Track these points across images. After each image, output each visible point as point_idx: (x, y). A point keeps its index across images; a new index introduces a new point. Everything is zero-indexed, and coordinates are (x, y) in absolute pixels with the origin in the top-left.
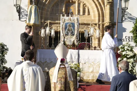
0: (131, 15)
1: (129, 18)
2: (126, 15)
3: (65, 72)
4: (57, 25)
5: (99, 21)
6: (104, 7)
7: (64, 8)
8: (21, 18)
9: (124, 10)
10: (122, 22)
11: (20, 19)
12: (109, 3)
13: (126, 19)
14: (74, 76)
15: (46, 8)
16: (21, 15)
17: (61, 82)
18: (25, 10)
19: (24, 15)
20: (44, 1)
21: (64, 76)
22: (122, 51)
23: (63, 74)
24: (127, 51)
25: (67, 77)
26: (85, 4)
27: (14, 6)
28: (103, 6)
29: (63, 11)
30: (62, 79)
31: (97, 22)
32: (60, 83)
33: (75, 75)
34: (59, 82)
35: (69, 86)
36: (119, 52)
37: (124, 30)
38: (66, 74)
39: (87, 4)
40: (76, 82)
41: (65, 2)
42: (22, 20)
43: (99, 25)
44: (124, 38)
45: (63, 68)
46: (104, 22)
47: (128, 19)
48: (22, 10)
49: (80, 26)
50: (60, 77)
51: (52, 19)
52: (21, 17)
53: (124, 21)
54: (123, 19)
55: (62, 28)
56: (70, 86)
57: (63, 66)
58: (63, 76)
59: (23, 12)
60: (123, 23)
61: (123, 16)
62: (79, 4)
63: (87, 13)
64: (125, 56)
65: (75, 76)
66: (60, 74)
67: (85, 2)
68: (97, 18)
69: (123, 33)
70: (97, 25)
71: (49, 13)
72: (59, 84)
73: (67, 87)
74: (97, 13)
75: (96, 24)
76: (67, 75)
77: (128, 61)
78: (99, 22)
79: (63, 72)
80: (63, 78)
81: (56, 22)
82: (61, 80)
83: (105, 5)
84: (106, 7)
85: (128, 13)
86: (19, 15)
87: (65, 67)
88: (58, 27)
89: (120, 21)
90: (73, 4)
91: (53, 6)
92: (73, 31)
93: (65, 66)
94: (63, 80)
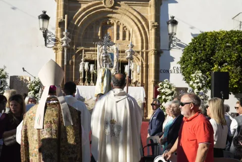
0: (180, 41)
1: (178, 44)
2: (174, 40)
3: (57, 113)
4: (92, 53)
5: (142, 48)
6: (149, 30)
7: (99, 32)
8: (48, 44)
9: (171, 36)
10: (169, 50)
11: (46, 44)
12: (154, 26)
13: (174, 46)
14: (75, 118)
15: (78, 31)
16: (47, 40)
17: (51, 129)
18: (53, 34)
19: (50, 40)
20: (75, 23)
21: (56, 119)
22: (161, 89)
23: (55, 115)
24: (166, 89)
25: (62, 122)
26: (125, 27)
27: (41, 29)
28: (147, 30)
29: (99, 34)
30: (53, 125)
31: (140, 49)
32: (49, 132)
33: (78, 117)
34: (46, 130)
35: (66, 137)
36: (158, 89)
37: (172, 59)
38: (59, 115)
39: (128, 27)
40: (78, 130)
41: (101, 23)
42: (48, 46)
43: (142, 53)
44: (171, 68)
45: (55, 104)
46: (148, 49)
47: (177, 46)
48: (48, 34)
49: (120, 54)
50: (49, 121)
51: (85, 45)
52: (47, 42)
53: (172, 48)
54: (171, 46)
55: (99, 59)
56: (68, 137)
57: (55, 102)
58: (54, 120)
59: (50, 36)
60: (171, 51)
61: (171, 42)
62: (118, 27)
63: (127, 38)
64: (164, 94)
65: (77, 119)
66: (49, 115)
67: (126, 24)
68: (140, 44)
69: (171, 63)
70: (140, 53)
71: (81, 37)
72: (46, 134)
73: (62, 139)
74: (139, 38)
75: (138, 52)
76: (62, 117)
77: (167, 98)
78: (142, 50)
79: (54, 111)
80: (54, 123)
81: (91, 48)
82: (50, 127)
83: (150, 28)
84: (150, 31)
85: (177, 39)
86: (46, 41)
87: (58, 103)
88: (93, 55)
89: (168, 49)
90: (110, 27)
91: (87, 29)
92: (112, 62)
93: (58, 100)
94: (54, 127)
